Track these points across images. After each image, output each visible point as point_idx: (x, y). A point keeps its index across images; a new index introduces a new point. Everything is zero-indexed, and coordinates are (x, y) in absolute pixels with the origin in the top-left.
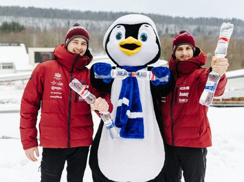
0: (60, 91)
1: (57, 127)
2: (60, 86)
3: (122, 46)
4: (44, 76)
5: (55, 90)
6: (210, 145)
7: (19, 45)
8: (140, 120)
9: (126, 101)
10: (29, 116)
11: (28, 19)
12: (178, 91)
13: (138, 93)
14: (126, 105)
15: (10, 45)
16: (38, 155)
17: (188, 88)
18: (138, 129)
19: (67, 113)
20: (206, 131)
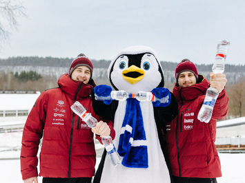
0: (62, 118)
1: (57, 154)
2: (62, 113)
3: (125, 75)
4: (46, 103)
6: (220, 175)
7: (35, 93)
8: (144, 149)
9: (129, 128)
10: (30, 144)
11: (45, 68)
12: (182, 118)
13: (142, 120)
14: (129, 132)
15: (26, 93)
17: (192, 114)
18: (141, 158)
19: (69, 140)
20: (215, 160)
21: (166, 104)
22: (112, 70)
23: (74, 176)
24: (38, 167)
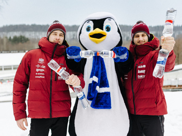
0: (43, 72)
1: (41, 101)
2: (43, 69)
3: (91, 36)
4: (30, 61)
5: (39, 72)
6: (166, 113)
7: (25, 52)
8: (108, 94)
9: (95, 79)
10: (19, 93)
11: (31, 33)
12: (137, 69)
13: (105, 72)
14: (96, 82)
16: (27, 125)
17: (144, 66)
18: (106, 101)
19: (49, 90)
20: (162, 101)
21: (125, 59)
22: (80, 33)
23: (54, 116)
24: (27, 110)
